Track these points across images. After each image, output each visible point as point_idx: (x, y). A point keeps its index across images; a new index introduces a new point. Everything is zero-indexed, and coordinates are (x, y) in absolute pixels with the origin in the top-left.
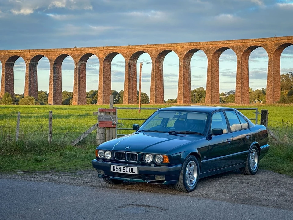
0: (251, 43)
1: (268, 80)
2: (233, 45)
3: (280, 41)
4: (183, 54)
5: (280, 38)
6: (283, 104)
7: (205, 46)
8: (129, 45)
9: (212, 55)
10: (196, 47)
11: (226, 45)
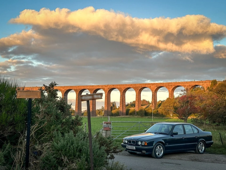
0: (97, 87)
1: (105, 105)
2: (88, 88)
3: (110, 87)
4: (64, 92)
5: (110, 86)
6: (112, 117)
7: (75, 88)
8: (36, 87)
9: (78, 93)
10: (71, 88)
11: (85, 88)
